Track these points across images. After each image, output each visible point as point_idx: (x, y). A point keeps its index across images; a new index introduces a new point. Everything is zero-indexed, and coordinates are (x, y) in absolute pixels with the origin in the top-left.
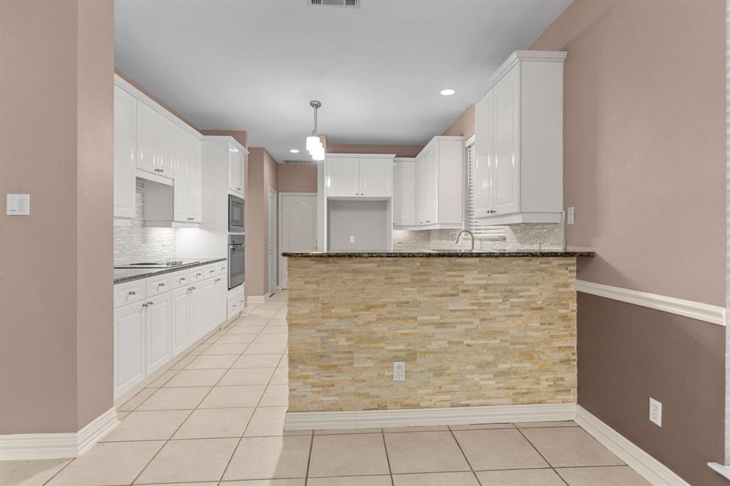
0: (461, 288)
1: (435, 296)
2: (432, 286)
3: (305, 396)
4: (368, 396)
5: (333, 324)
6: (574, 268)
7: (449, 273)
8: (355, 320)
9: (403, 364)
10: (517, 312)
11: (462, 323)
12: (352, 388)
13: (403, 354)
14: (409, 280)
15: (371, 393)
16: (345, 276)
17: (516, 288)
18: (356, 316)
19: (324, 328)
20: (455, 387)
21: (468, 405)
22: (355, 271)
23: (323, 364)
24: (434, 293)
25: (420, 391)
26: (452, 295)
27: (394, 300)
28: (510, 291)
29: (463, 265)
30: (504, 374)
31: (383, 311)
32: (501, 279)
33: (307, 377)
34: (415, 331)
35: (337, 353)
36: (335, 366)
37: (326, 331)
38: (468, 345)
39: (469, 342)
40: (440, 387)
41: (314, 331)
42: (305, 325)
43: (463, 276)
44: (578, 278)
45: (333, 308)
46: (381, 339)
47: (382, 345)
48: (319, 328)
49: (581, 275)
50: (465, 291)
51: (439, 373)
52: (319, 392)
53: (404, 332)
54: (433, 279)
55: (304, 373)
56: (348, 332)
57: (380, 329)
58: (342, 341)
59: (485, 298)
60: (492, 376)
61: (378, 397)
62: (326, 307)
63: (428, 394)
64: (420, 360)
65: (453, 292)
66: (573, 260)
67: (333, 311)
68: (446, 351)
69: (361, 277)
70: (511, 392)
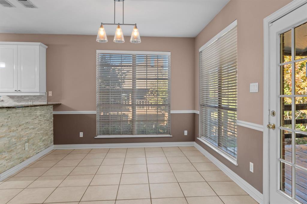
0: (37, 116)
1: (32, 119)
2: (32, 116)
3: (5, 165)
4: (20, 158)
5: (12, 134)
6: (53, 108)
7: (35, 112)
8: (17, 131)
9: (27, 144)
10: (45, 122)
11: (37, 127)
12: (16, 157)
13: (27, 140)
14: (27, 115)
15: (21, 157)
16: (15, 115)
17: (45, 115)
18: (17, 130)
19: (9, 136)
20: (36, 148)
21: (38, 153)
22: (17, 113)
23: (9, 150)
24: (32, 118)
25: (30, 152)
26: (35, 119)
27: (24, 122)
28: (44, 116)
29: (37, 109)
30: (43, 141)
31: (23, 127)
32: (43, 112)
33: (5, 157)
34: (29, 132)
35: (12, 145)
36: (12, 150)
37: (10, 137)
38: (38, 134)
39: (38, 133)
40: (34, 149)
41: (6, 138)
42: (4, 136)
43: (37, 112)
44: (53, 111)
45: (11, 128)
46: (23, 137)
47: (23, 139)
48: (8, 136)
49: (54, 110)
50: (38, 117)
51: (33, 144)
52: (8, 162)
53: (27, 133)
54: (32, 114)
55: (5, 156)
56: (15, 136)
57: (22, 133)
58: (14, 140)
59: (41, 118)
60: (41, 142)
61: (22, 157)
62: (9, 128)
63: (32, 152)
64: (30, 141)
65: (35, 118)
66: (52, 106)
67: (12, 129)
68: (34, 137)
69: (18, 115)
70: (45, 145)
